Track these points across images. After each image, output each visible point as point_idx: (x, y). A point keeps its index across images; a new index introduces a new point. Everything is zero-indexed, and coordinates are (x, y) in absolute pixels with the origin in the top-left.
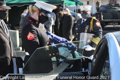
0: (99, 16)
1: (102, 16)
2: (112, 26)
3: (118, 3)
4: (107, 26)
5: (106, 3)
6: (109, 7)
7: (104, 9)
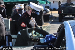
0: (60, 10)
1: (62, 10)
2: (68, 17)
3: (72, 2)
4: (65, 17)
5: (65, 3)
6: (67, 5)
7: (64, 6)
